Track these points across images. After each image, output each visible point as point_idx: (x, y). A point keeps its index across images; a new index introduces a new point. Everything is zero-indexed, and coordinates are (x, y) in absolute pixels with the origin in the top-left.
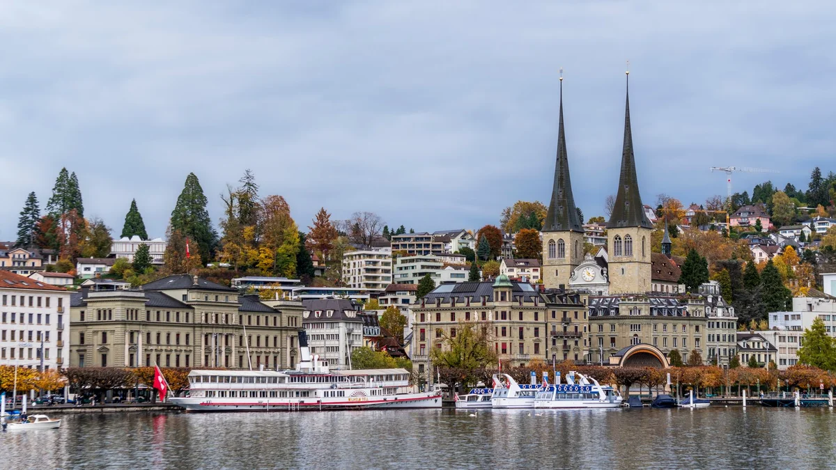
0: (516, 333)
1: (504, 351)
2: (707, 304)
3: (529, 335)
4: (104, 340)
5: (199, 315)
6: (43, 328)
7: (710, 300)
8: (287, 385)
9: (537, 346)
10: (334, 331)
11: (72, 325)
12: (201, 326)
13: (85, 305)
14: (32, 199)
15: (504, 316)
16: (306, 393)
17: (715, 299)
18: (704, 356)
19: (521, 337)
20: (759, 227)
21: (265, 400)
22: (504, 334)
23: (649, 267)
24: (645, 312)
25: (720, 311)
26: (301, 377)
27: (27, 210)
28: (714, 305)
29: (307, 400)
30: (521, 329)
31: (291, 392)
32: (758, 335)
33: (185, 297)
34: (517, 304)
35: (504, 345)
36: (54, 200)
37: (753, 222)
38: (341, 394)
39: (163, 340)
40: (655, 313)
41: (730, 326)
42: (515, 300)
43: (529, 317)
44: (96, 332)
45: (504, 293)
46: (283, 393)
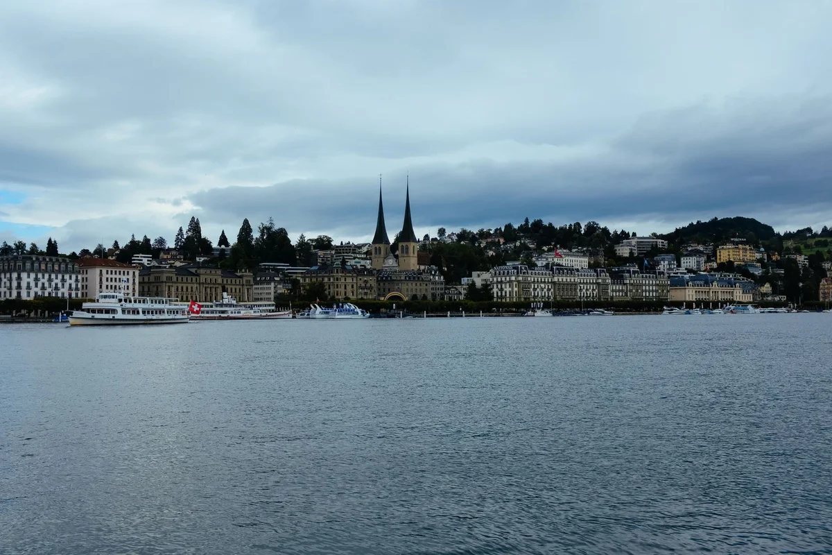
0: (343, 287)
1: (337, 295)
2: (431, 274)
3: (349, 288)
4: (157, 289)
5: (202, 279)
6: (109, 284)
7: (433, 273)
8: (214, 308)
9: (353, 292)
10: (268, 286)
11: (139, 283)
12: (203, 283)
13: (149, 274)
14: (181, 230)
15: (337, 279)
16: (223, 312)
17: (435, 272)
18: (429, 297)
19: (345, 288)
20: (499, 241)
21: (202, 315)
22: (337, 287)
23: (416, 259)
24: (403, 278)
25: (437, 277)
26: (222, 305)
27: (179, 234)
28: (434, 275)
29: (223, 315)
30: (345, 286)
31: (216, 311)
32: (455, 288)
33: (196, 271)
34: (343, 274)
35: (337, 292)
36: (189, 231)
37: (497, 240)
38: (239, 313)
39: (185, 289)
40: (407, 278)
41: (442, 283)
42: (343, 273)
43: (349, 280)
44: (154, 286)
45: (337, 270)
46: (212, 312)
